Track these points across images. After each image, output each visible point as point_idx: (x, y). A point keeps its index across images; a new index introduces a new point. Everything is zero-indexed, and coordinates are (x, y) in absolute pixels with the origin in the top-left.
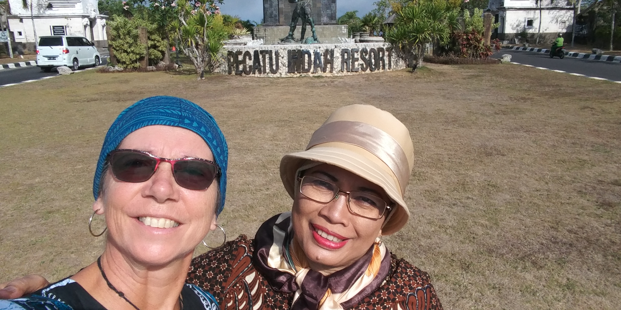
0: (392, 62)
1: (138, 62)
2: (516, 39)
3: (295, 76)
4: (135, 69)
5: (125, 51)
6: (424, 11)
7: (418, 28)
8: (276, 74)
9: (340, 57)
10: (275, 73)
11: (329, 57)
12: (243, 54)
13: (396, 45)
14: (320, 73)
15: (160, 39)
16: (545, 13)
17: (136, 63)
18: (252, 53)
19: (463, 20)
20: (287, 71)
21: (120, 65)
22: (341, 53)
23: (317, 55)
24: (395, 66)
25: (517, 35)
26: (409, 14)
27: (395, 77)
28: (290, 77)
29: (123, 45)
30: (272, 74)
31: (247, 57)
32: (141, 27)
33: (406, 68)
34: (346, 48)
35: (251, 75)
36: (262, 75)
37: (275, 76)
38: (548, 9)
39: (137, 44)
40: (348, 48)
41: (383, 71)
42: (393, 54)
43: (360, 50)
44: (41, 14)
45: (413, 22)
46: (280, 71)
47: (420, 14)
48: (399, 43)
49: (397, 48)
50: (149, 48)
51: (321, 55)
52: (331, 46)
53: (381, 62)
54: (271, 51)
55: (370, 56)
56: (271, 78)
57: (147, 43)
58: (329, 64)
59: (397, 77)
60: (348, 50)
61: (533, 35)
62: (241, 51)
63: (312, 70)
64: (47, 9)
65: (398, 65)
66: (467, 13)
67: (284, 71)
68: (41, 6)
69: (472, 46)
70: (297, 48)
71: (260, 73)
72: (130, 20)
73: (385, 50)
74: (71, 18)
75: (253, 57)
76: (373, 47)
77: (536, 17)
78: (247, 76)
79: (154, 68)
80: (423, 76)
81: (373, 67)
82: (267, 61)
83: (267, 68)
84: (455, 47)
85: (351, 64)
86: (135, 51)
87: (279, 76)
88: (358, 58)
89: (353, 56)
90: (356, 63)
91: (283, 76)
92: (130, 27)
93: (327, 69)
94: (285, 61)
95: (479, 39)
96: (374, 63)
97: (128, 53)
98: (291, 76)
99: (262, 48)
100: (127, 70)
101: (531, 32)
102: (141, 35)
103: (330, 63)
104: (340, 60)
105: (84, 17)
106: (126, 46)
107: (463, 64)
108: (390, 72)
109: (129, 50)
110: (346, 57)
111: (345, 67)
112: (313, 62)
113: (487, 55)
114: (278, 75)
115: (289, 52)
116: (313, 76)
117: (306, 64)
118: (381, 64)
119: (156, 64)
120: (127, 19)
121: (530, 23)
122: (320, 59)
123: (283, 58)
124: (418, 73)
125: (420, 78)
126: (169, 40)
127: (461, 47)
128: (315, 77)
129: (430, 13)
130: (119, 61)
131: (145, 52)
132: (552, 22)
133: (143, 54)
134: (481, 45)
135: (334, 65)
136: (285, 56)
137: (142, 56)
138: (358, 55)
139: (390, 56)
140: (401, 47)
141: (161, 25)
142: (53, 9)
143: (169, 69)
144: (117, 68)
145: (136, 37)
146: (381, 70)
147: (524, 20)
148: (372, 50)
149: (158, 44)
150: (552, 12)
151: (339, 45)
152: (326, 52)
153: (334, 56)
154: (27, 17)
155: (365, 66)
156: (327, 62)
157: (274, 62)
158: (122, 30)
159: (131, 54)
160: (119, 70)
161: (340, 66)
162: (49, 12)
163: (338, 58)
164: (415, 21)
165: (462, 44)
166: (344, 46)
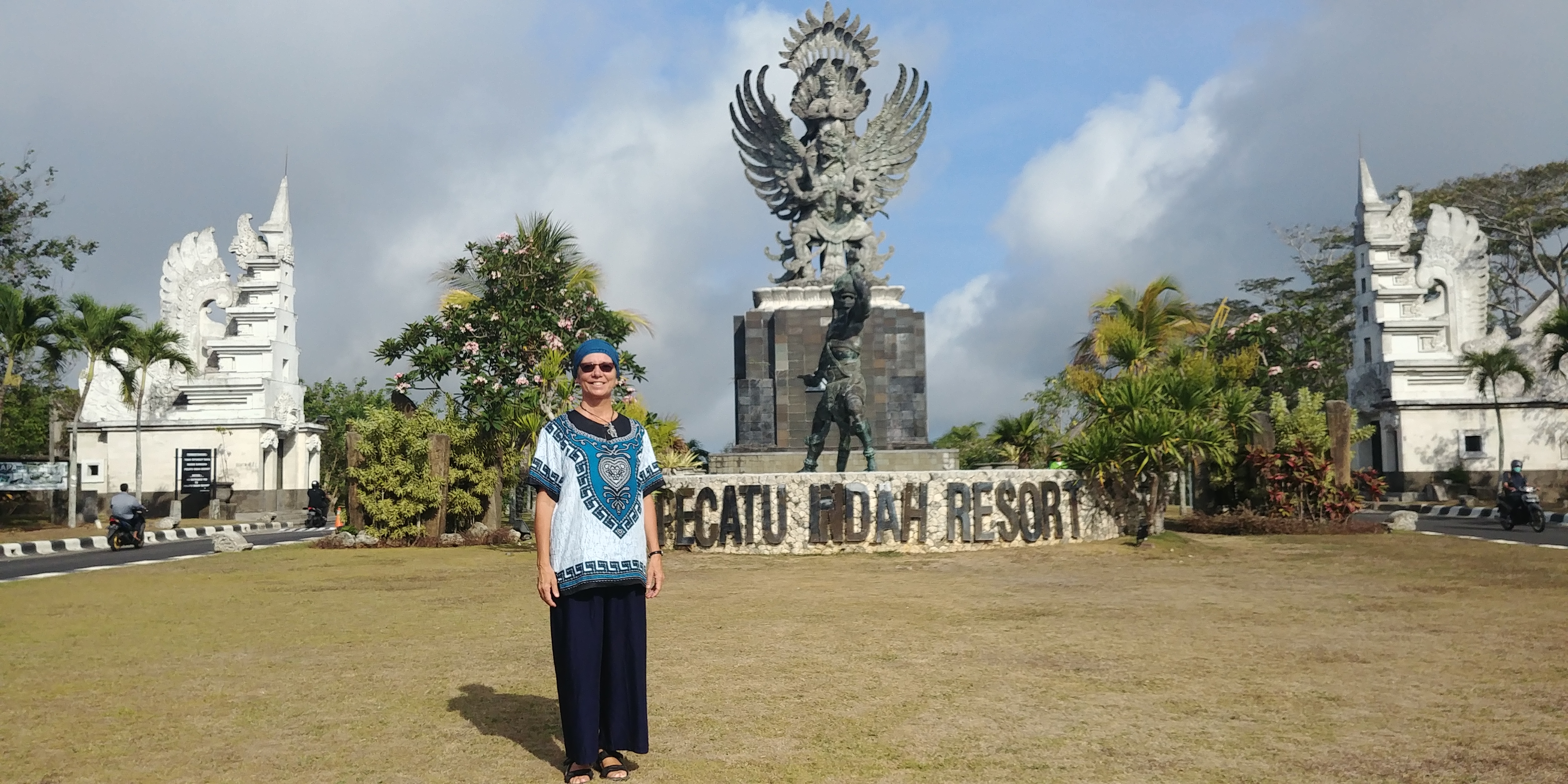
0: (1080, 519)
1: (419, 523)
2: (1436, 487)
3: (828, 551)
4: (410, 540)
5: (391, 495)
6: (1159, 389)
7: (1146, 431)
8: (780, 546)
9: (944, 503)
10: (776, 544)
11: (914, 502)
12: (695, 496)
13: (1089, 477)
14: (891, 543)
15: (481, 465)
16: (1513, 418)
17: (415, 524)
18: (719, 494)
19: (1271, 419)
20: (807, 538)
21: (371, 529)
22: (946, 494)
23: (884, 499)
24: (1089, 532)
25: (1439, 477)
26: (1119, 395)
27: (1090, 555)
28: (816, 555)
29: (385, 479)
30: (769, 547)
31: (707, 504)
32: (436, 433)
33: (1121, 536)
34: (958, 480)
35: (715, 548)
36: (743, 549)
37: (777, 550)
38: (1519, 405)
39: (420, 477)
40: (964, 481)
41: (1058, 541)
42: (1083, 499)
43: (995, 486)
44: (157, 421)
45: (1132, 416)
46: (788, 539)
47: (1148, 395)
48: (1097, 470)
49: (1092, 484)
50: (451, 488)
51: (895, 499)
52: (919, 477)
53: (1051, 518)
54: (767, 487)
55: (1022, 505)
56: (765, 555)
57: (446, 473)
58: (916, 522)
59: (1096, 556)
60: (963, 485)
61: (1486, 477)
62: (690, 487)
63: (871, 536)
64: (174, 408)
65: (1097, 528)
66: (1279, 402)
67: (801, 539)
68: (158, 401)
69: (1301, 487)
70: (834, 479)
71: (738, 540)
72: (409, 417)
73: (1061, 488)
74: (232, 431)
75: (720, 504)
76: (1028, 480)
77: (1488, 426)
78: (704, 551)
79: (460, 538)
80: (1167, 555)
81: (1032, 531)
82: (757, 512)
83: (756, 531)
84: (1253, 490)
85: (972, 521)
86: (414, 493)
87: (786, 551)
88: (990, 508)
89: (977, 499)
90: (986, 520)
91: (796, 551)
92: (409, 434)
93: (911, 533)
94: (802, 514)
95: (1317, 468)
96: (1032, 521)
97: (396, 499)
98: (818, 551)
99: (744, 480)
100: (389, 542)
101: (1479, 469)
102: (433, 455)
103: (918, 519)
104: (944, 510)
105: (265, 427)
106: (392, 483)
107: (1279, 533)
108: (1079, 544)
109: (400, 491)
110: (959, 504)
111: (957, 529)
112: (874, 515)
113: (1346, 511)
114: (783, 548)
115: (813, 490)
116: (875, 553)
117: (857, 521)
118: (1052, 525)
119: (463, 530)
120: (401, 416)
121: (1474, 443)
122: (890, 508)
123: (796, 504)
124: (1151, 546)
125: (1157, 558)
126: (502, 468)
127: (1269, 488)
128: (881, 554)
129: (1174, 393)
130: (368, 520)
131: (440, 497)
132: (1537, 443)
133: (434, 501)
134: (1326, 484)
135: (928, 524)
136: (803, 499)
137: (431, 505)
138: (990, 499)
139: (1074, 502)
140: (1102, 481)
141: (487, 429)
142: (189, 407)
143: (496, 541)
144: (362, 537)
145: (421, 458)
146: (1052, 540)
147: (1452, 437)
148: (1027, 488)
149: (474, 478)
150: (1533, 413)
151: (940, 473)
152: (907, 489)
153: (929, 502)
154: (121, 428)
155: (1008, 528)
156: (910, 516)
157: (775, 516)
158: (386, 440)
159: (404, 502)
160: (368, 542)
161: (943, 526)
162: (177, 416)
163: (937, 505)
164: (1136, 412)
165: (1273, 482)
166: (953, 476)
